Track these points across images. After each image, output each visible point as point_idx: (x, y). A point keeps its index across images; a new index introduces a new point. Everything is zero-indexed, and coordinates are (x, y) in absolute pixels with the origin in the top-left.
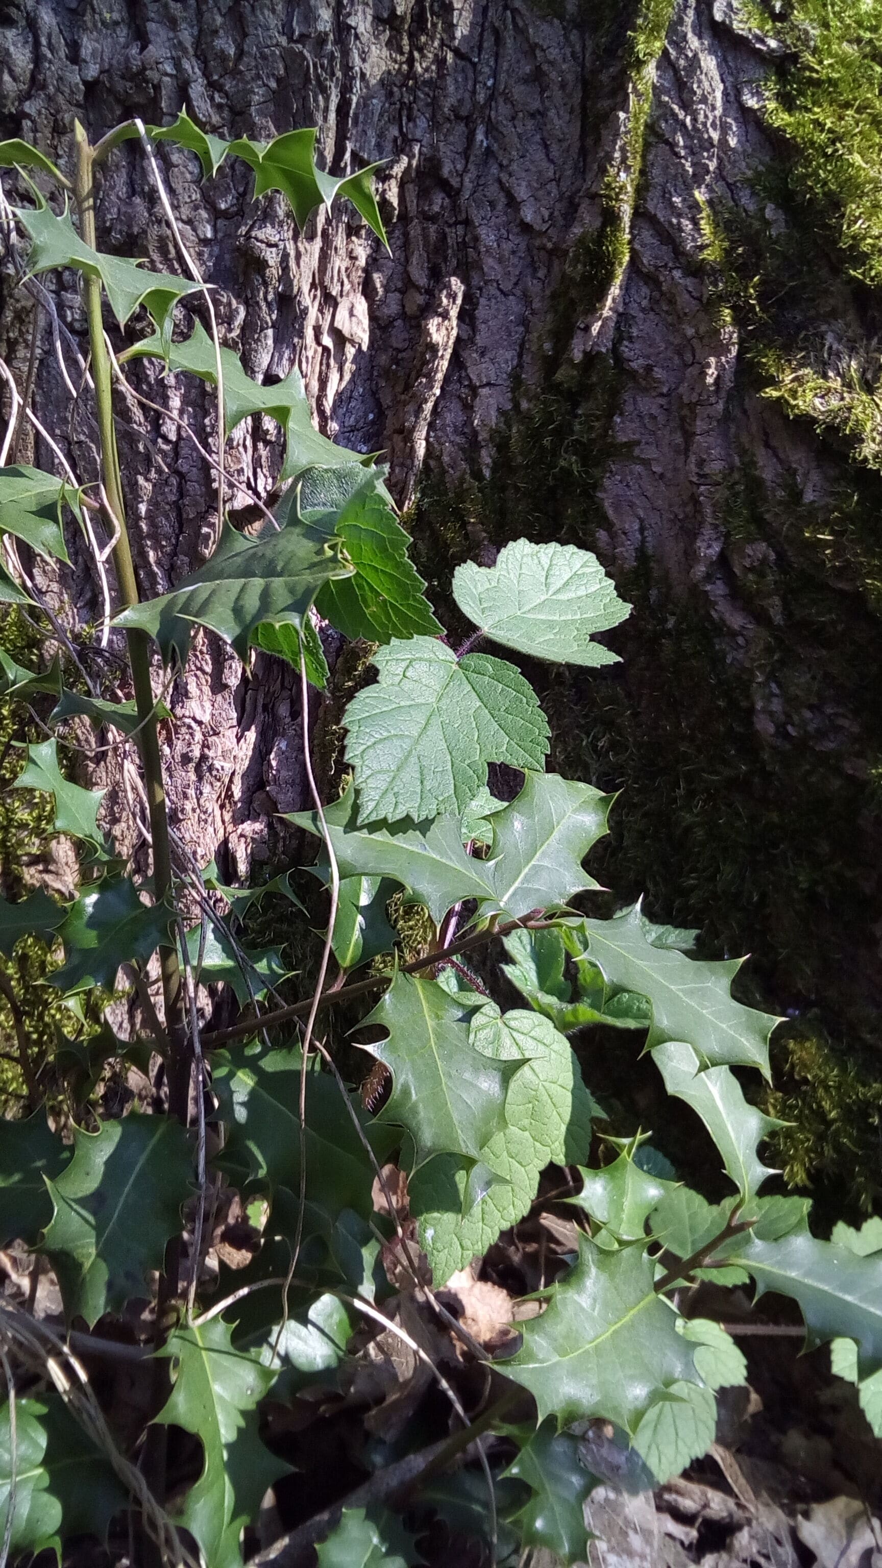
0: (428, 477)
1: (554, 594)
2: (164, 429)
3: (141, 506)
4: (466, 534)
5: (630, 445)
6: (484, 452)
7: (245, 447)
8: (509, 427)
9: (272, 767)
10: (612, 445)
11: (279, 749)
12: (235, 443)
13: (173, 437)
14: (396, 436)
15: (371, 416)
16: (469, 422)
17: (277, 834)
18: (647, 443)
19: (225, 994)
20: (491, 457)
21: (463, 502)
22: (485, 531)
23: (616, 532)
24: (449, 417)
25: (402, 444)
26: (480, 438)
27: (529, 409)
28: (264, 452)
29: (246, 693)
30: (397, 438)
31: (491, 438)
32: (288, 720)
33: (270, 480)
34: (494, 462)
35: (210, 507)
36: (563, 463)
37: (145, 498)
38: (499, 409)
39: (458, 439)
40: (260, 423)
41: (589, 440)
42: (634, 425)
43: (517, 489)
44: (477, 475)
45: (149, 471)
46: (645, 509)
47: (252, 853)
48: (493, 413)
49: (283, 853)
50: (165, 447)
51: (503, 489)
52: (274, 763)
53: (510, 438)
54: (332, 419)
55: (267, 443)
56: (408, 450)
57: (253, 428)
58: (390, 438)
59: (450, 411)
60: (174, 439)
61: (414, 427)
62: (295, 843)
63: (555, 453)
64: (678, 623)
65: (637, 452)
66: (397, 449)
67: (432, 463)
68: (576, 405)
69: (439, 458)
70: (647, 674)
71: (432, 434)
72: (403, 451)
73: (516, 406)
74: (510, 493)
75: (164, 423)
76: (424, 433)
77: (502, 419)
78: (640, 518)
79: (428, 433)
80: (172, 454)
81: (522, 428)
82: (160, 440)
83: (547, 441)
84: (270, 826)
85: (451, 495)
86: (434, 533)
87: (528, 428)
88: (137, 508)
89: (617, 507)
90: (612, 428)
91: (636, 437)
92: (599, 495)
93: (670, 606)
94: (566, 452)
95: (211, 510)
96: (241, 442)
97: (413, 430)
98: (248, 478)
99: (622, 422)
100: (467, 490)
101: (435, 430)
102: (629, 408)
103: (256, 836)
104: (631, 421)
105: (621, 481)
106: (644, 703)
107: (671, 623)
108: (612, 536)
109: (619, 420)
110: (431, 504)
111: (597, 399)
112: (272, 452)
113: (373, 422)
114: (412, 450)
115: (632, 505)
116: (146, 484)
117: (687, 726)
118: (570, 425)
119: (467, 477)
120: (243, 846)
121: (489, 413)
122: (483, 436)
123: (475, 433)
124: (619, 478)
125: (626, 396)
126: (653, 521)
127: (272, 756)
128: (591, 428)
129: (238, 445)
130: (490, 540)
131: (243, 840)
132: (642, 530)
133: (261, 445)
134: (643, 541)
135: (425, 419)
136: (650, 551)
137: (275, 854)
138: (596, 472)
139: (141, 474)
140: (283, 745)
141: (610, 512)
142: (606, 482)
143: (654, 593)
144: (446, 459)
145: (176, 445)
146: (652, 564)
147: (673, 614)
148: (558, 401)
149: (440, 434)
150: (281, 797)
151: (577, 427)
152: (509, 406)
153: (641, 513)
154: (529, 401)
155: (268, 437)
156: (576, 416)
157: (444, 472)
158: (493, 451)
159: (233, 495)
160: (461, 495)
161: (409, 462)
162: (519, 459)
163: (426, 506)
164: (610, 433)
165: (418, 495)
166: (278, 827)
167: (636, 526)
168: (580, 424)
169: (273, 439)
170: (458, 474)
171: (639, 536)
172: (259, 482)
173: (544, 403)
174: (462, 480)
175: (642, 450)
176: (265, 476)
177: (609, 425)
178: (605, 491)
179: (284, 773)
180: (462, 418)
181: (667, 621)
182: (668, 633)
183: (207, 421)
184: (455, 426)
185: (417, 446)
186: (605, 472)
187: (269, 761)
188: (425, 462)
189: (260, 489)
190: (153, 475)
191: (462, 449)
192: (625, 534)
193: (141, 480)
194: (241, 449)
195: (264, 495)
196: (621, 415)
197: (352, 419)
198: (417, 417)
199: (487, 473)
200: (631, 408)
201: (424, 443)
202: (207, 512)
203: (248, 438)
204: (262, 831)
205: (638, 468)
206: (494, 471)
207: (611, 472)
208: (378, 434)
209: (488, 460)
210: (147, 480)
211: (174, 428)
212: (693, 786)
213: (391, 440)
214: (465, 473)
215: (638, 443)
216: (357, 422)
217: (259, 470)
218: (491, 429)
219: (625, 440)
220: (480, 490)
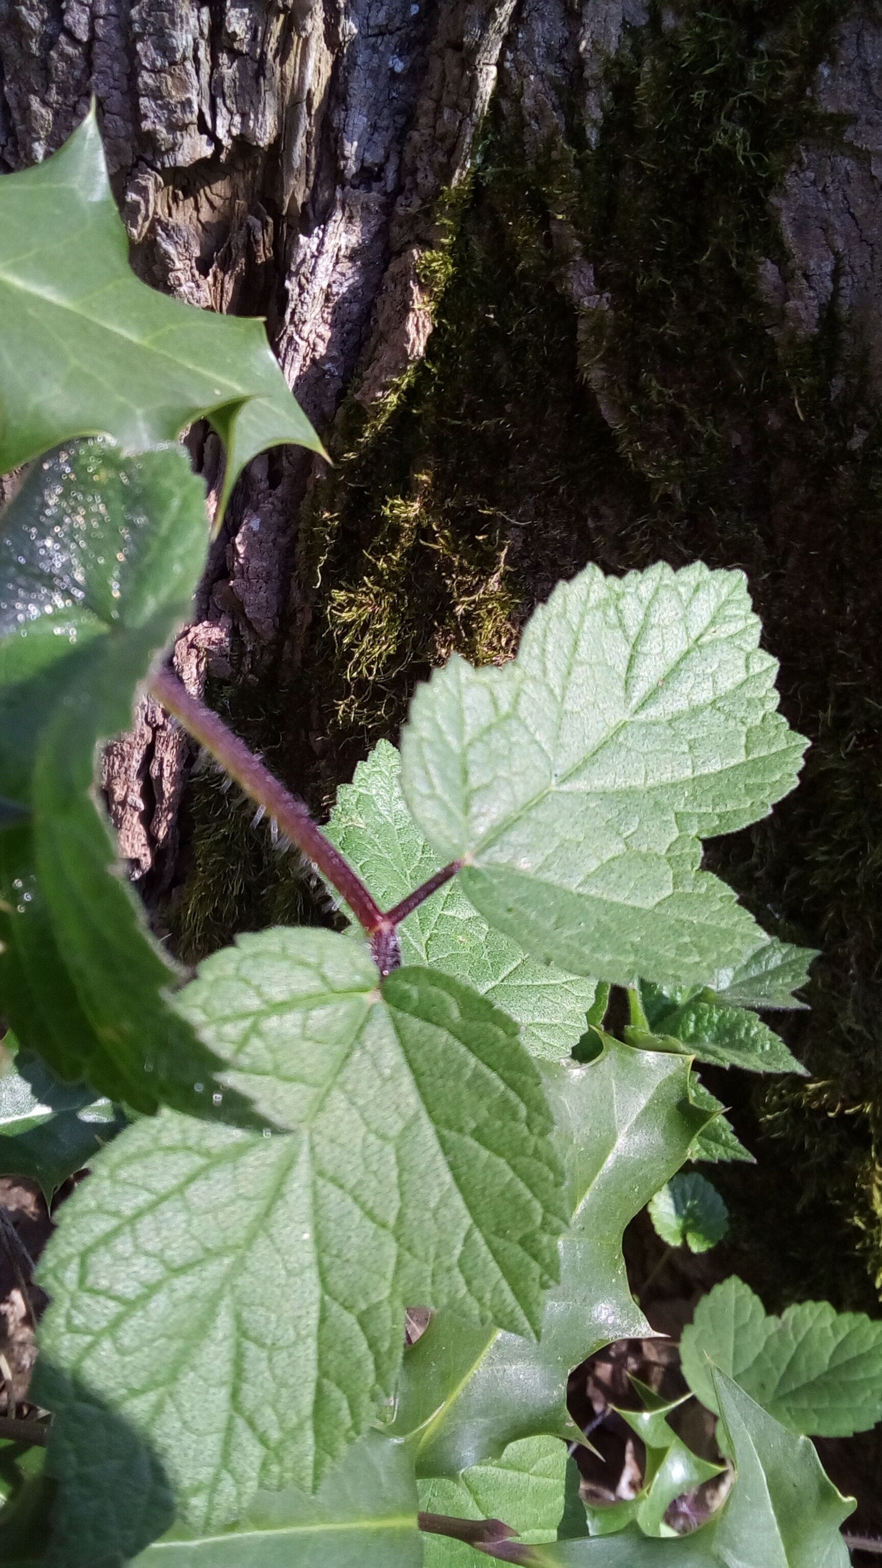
0: (497, 129)
1: (643, 705)
2: (69, 19)
3: (36, 145)
4: (549, 236)
5: (841, 121)
6: (591, 100)
7: (196, 60)
8: (639, 58)
9: (238, 554)
10: (809, 116)
11: (249, 529)
12: (178, 56)
13: (83, 34)
14: (449, 53)
15: (414, 9)
16: (572, 42)
17: (243, 645)
18: (869, 123)
19: (169, 841)
20: (602, 107)
21: (548, 182)
22: (579, 237)
23: (793, 273)
24: (539, 29)
25: (456, 71)
26: (587, 73)
27: (675, 30)
28: (229, 71)
29: (204, 440)
30: (451, 57)
31: (607, 75)
32: (264, 485)
33: (237, 119)
34: (606, 117)
35: (140, 158)
36: (720, 139)
37: (43, 134)
38: (624, 23)
39: (552, 70)
40: (223, 20)
41: (769, 100)
42: (851, 86)
43: (640, 171)
44: (576, 137)
45: (48, 89)
46: (847, 238)
47: (207, 669)
48: (615, 30)
49: (251, 672)
50: (70, 50)
51: (617, 166)
52: (241, 549)
53: (637, 78)
54: (347, 15)
55: (235, 54)
56: (465, 83)
57: (212, 29)
58: (441, 55)
59: (542, 17)
60: (85, 39)
61: (478, 45)
62: (268, 659)
63: (709, 119)
64: (869, 444)
65: (849, 134)
66: (449, 79)
67: (505, 105)
68: (756, 33)
69: (517, 99)
70: (806, 517)
71: (509, 55)
72: (458, 83)
73: (655, 20)
74: (627, 176)
75: (69, 8)
76: (496, 53)
77: (629, 43)
78: (836, 254)
79: (502, 53)
80: (81, 64)
81: (659, 65)
82: (62, 38)
83: (698, 97)
84: (234, 633)
85: (530, 166)
86: (498, 226)
87: (670, 66)
88: (31, 150)
89: (801, 228)
90: (811, 83)
91: (853, 108)
92: (774, 200)
93: (862, 412)
94: (728, 118)
95: (142, 164)
96: (190, 53)
97: (475, 49)
98: (201, 115)
99: (833, 77)
100: (557, 162)
101: (514, 50)
102: (847, 53)
103: (212, 647)
104: (848, 76)
105: (814, 183)
106: (791, 562)
107: (857, 441)
108: (787, 277)
109: (826, 72)
110: (497, 178)
111: (794, 27)
112: (242, 70)
113: (418, 19)
114: (473, 83)
115: (826, 228)
116: (43, 111)
117: (855, 611)
118: (743, 68)
119: (560, 139)
120: (194, 661)
121: (607, 30)
122: (593, 70)
123: (580, 63)
124: (811, 175)
125: (845, 28)
126: (858, 262)
127: (238, 539)
128: (776, 80)
129: (184, 58)
130: (585, 254)
131: (194, 652)
132: (836, 275)
133: (224, 58)
134: (836, 294)
135: (499, 31)
136: (844, 311)
137: (239, 672)
138: (774, 160)
139: (35, 93)
140: (255, 524)
141: (788, 234)
142: (790, 181)
143: (838, 384)
144: (528, 102)
145: (88, 48)
146: (844, 335)
147: (864, 426)
148: (726, 26)
149: (522, 56)
150: (250, 598)
151: (753, 76)
152: (642, 20)
153: (840, 244)
154: (678, 14)
155: (236, 45)
156: (754, 53)
157: (522, 125)
158: (607, 98)
159: (175, 144)
160: (546, 171)
161: (465, 103)
162: (649, 119)
163: (489, 178)
164: (808, 92)
165: (479, 160)
166: (246, 635)
167: (828, 268)
168: (759, 69)
169: (245, 49)
170: (545, 132)
171: (829, 284)
172: (219, 122)
173: (702, 22)
174: (550, 143)
175: (858, 134)
176: (229, 110)
177: (807, 79)
178: (786, 195)
179: (255, 563)
180: (560, 33)
181: (850, 435)
182: (851, 456)
183: (134, 12)
184: (549, 47)
185: (481, 78)
186: (790, 161)
187: (234, 545)
188: (494, 102)
189: (221, 133)
190: (53, 96)
191: (557, 88)
192: (806, 277)
193: (35, 103)
194: (189, 65)
195: (227, 142)
196: (833, 62)
197: (382, 14)
198: (484, 28)
199: (593, 136)
200: (852, 53)
201: (493, 70)
202: (135, 165)
203: (203, 44)
204: (221, 640)
205: (846, 164)
206: (605, 132)
207: (800, 163)
208: (424, 40)
209: (597, 114)
210: (45, 103)
211: (84, 18)
212: (846, 713)
213: (442, 57)
214: (555, 132)
215: (853, 119)
216: (390, 18)
217: (219, 101)
218: (608, 59)
219: (831, 109)
220: (579, 164)
